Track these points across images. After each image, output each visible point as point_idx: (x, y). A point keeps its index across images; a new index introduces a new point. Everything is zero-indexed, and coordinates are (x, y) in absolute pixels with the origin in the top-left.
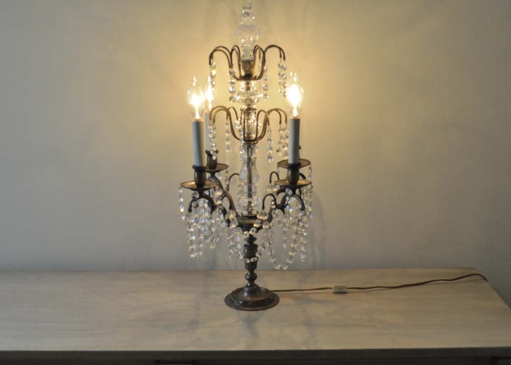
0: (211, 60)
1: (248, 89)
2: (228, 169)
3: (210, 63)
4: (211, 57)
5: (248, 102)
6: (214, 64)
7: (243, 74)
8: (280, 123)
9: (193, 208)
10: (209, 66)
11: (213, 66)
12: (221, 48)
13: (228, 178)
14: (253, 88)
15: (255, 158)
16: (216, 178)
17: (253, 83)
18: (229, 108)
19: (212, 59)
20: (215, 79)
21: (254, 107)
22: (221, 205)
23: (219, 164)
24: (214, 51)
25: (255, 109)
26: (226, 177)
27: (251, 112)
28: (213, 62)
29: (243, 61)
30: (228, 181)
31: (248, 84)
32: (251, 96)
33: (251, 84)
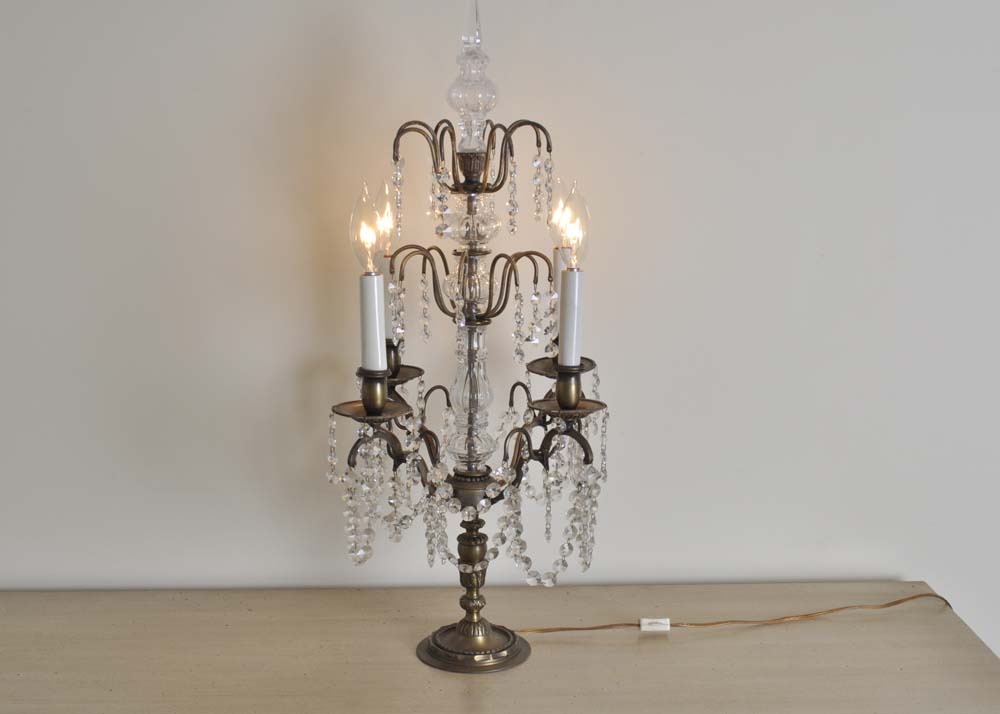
1: (471, 210)
2: (423, 378)
3: (395, 157)
4: (397, 143)
5: (473, 237)
7: (462, 179)
8: (536, 281)
9: (359, 459)
10: (393, 161)
12: (418, 126)
13: (424, 394)
14: (483, 210)
16: (399, 396)
17: (482, 201)
18: (430, 249)
19: (400, 146)
21: (485, 247)
22: (416, 451)
23: (403, 366)
24: (403, 131)
25: (486, 253)
26: (420, 393)
27: (477, 258)
29: (458, 154)
30: (423, 401)
31: (470, 200)
32: (478, 225)
33: (477, 200)
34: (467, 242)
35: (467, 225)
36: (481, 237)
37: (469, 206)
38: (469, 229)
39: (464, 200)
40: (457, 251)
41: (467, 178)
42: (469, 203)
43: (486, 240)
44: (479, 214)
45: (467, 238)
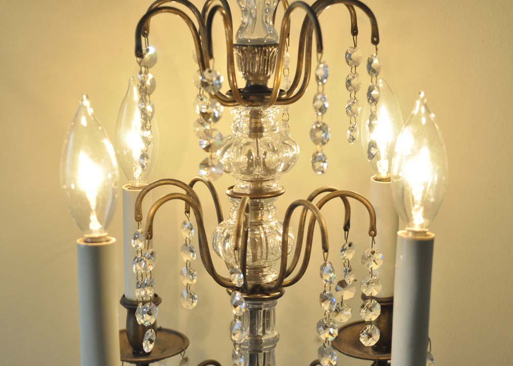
0: (143, 39)
1: (256, 131)
3: (139, 52)
4: (142, 29)
5: (258, 171)
6: (152, 50)
7: (241, 83)
8: (347, 228)
10: (135, 59)
11: (147, 56)
14: (273, 129)
15: (275, 341)
17: (272, 114)
19: (146, 35)
20: (153, 97)
21: (275, 186)
24: (152, 11)
25: (277, 194)
28: (147, 44)
29: (242, 45)
31: (255, 115)
32: (265, 154)
33: (265, 116)
34: (249, 178)
35: (249, 154)
36: (269, 171)
37: (253, 126)
38: (252, 160)
39: (246, 116)
40: (235, 190)
41: (248, 82)
42: (253, 121)
43: (277, 175)
44: (266, 136)
45: (249, 172)
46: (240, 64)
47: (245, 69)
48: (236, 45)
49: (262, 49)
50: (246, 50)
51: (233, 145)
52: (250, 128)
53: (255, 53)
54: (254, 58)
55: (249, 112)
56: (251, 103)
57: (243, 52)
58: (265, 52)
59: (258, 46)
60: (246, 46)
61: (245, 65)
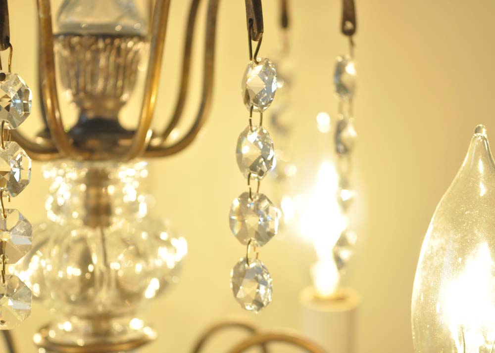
1: (98, 213)
33: (116, 182)
34: (84, 311)
35: (86, 261)
37: (93, 202)
38: (93, 274)
39: (78, 182)
40: (52, 334)
41: (83, 111)
42: (93, 192)
43: (142, 305)
44: (118, 223)
45: (84, 299)
46: (66, 75)
47: (78, 83)
48: (57, 36)
49: (112, 43)
50: (80, 43)
51: (50, 243)
52: (86, 206)
53: (97, 52)
54: (95, 60)
55: (83, 173)
56: (87, 155)
57: (72, 48)
58: (119, 49)
59: (104, 36)
60: (80, 35)
61: (77, 76)
